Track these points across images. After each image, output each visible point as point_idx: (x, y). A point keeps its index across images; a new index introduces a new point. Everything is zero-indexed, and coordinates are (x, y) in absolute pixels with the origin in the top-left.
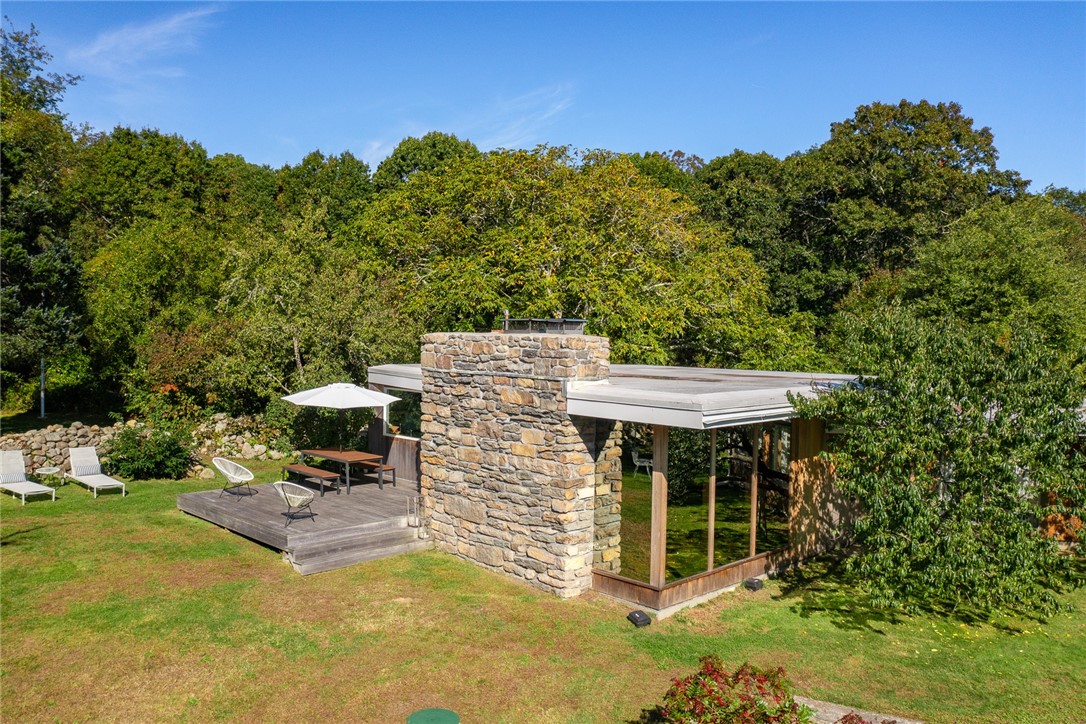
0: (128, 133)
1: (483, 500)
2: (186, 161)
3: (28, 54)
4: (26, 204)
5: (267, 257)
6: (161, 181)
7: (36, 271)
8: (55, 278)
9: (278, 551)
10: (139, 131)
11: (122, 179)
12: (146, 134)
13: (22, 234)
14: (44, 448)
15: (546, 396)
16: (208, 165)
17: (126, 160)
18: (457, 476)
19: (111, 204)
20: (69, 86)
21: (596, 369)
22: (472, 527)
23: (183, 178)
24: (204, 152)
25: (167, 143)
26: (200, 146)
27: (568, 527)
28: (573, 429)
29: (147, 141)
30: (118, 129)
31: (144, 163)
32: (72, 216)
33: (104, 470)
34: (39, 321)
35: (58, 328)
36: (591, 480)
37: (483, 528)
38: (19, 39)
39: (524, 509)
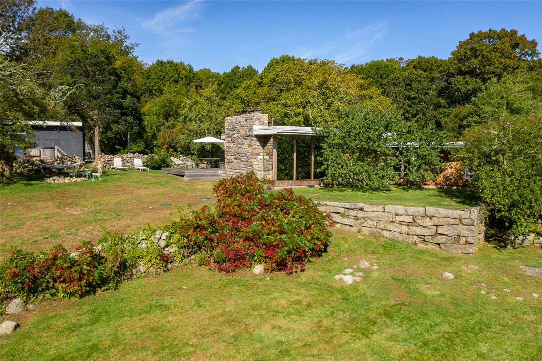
0: (162, 62)
1: (237, 162)
2: (184, 72)
3: (123, 37)
4: (122, 86)
5: (196, 102)
6: (174, 80)
7: (125, 106)
8: (131, 109)
9: (183, 176)
10: (166, 61)
11: (159, 80)
12: (169, 62)
13: (121, 95)
14: (127, 159)
15: (249, 130)
16: (193, 74)
17: (161, 73)
18: (232, 157)
19: (155, 90)
20: (136, 47)
21: (263, 123)
22: (235, 171)
23: (182, 79)
24: (192, 68)
25: (176, 65)
26: (190, 66)
27: (254, 166)
28: (255, 139)
29: (169, 65)
30: (158, 61)
31: (167, 73)
32: (142, 95)
33: (144, 166)
34: (126, 121)
35: (131, 123)
36: (262, 154)
37: (237, 170)
38: (119, 32)
39: (245, 163)
